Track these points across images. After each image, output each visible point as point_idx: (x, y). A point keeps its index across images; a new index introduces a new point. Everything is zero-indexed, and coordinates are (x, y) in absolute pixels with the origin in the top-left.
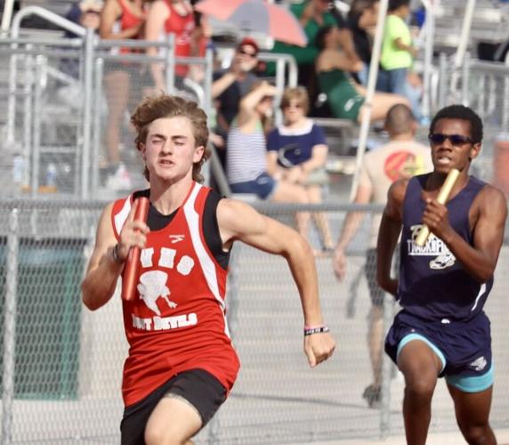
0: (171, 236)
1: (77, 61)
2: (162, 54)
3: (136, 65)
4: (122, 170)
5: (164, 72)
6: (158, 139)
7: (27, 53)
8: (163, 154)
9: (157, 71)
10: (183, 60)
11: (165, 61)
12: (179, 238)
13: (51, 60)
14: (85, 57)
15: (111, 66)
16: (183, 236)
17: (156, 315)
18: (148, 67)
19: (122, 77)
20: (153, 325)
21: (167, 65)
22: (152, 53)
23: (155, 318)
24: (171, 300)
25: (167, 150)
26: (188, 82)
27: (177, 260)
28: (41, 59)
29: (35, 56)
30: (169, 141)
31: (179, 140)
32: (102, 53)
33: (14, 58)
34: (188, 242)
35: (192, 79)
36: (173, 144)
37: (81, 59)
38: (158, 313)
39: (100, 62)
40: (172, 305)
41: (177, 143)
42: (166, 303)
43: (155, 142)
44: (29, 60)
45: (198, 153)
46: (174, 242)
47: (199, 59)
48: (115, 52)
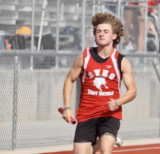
0: (106, 66)
1: (115, 7)
2: (144, 5)
3: (135, 8)
4: (130, 44)
5: (144, 11)
6: (99, 31)
7: (98, 4)
8: (100, 36)
9: (142, 10)
10: (151, 7)
11: (145, 7)
12: (110, 67)
13: (106, 7)
14: (117, 6)
15: (126, 9)
16: (111, 66)
17: (100, 91)
18: (139, 9)
19: (130, 13)
20: (98, 94)
21: (145, 9)
22: (140, 4)
23: (99, 92)
24: (106, 86)
25: (102, 35)
26: (152, 14)
27: (109, 74)
28: (103, 7)
29: (101, 5)
30: (103, 32)
31: (107, 31)
32: (123, 5)
33: (94, 6)
34: (113, 68)
35: (154, 13)
36: (104, 32)
37: (116, 6)
38: (101, 90)
39: (123, 7)
40: (107, 87)
41: (106, 32)
42: (105, 87)
43: (98, 32)
44: (99, 7)
45: (114, 36)
46: (108, 68)
47: (156, 7)
48: (127, 4)
